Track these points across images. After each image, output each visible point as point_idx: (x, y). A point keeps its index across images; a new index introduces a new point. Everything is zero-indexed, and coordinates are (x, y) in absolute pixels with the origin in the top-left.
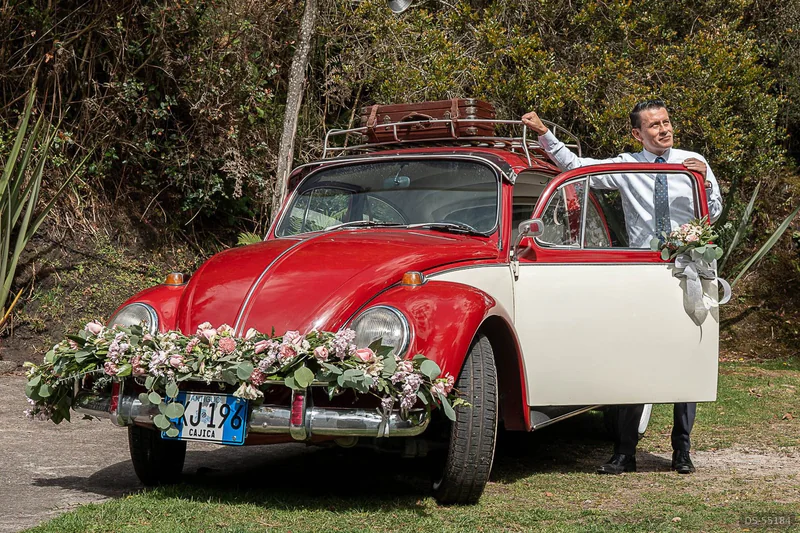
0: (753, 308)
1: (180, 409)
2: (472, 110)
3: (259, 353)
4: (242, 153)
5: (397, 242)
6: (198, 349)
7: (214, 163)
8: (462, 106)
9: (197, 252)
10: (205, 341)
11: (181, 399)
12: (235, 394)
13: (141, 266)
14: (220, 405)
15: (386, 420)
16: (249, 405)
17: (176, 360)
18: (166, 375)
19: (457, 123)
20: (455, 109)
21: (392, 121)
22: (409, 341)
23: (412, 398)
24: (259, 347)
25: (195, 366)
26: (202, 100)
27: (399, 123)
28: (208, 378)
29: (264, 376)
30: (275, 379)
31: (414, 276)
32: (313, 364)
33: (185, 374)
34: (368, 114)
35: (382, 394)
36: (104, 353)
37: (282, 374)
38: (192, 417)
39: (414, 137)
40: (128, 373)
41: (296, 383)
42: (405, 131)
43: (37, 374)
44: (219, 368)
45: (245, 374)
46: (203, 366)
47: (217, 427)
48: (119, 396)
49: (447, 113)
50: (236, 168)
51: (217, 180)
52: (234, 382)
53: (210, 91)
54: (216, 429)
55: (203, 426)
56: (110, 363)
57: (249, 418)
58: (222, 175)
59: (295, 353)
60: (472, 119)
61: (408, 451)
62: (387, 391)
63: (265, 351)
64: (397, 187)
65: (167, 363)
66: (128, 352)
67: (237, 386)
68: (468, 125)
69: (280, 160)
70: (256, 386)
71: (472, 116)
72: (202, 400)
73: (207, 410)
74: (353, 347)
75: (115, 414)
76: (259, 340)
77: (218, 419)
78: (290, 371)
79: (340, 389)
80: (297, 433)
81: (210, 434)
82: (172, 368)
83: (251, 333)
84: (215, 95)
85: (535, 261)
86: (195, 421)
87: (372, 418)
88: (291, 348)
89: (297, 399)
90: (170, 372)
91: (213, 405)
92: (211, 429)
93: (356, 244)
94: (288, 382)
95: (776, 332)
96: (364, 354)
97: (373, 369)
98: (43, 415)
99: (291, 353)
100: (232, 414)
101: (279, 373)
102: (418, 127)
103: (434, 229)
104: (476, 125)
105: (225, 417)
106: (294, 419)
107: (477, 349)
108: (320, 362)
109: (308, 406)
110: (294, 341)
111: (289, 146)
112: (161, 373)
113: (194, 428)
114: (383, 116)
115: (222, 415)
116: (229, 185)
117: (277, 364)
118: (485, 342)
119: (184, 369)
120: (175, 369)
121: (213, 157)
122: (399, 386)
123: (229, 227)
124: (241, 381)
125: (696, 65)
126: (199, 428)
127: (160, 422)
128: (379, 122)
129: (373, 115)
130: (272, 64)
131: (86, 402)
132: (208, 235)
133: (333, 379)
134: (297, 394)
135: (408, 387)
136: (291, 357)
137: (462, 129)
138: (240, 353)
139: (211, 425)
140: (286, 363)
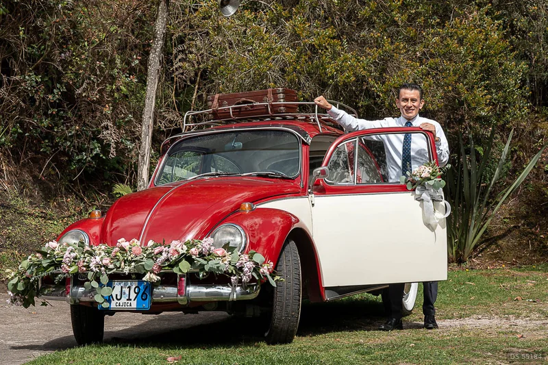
0: (515, 227)
1: (110, 290)
2: (281, 95)
3: (157, 254)
4: (114, 124)
5: (235, 185)
6: (119, 254)
7: (93, 133)
8: (275, 94)
9: (82, 200)
10: (123, 249)
11: (110, 285)
12: (144, 279)
13: (42, 212)
14: (134, 287)
15: (234, 290)
16: (152, 285)
17: (106, 261)
18: (100, 270)
19: (272, 105)
20: (270, 95)
21: (229, 105)
22: (246, 244)
23: (249, 276)
24: (157, 250)
25: (118, 264)
26: (84, 86)
27: (233, 106)
28: (126, 270)
29: (160, 268)
30: (167, 270)
31: (247, 206)
32: (189, 259)
33: (112, 269)
34: (212, 101)
35: (232, 274)
36: (61, 259)
37: (171, 266)
38: (117, 295)
39: (244, 115)
40: (76, 271)
41: (180, 270)
42: (238, 111)
43: (15, 276)
44: (133, 264)
45: (149, 266)
46: (123, 264)
47: (133, 300)
48: (71, 286)
49: (265, 98)
50: (111, 135)
51: (96, 145)
52: (143, 272)
53: (90, 79)
54: (132, 302)
55: (124, 300)
56: (65, 265)
57: (152, 294)
58: (100, 141)
59: (178, 253)
60: (282, 102)
61: (248, 313)
62: (234, 272)
63: (161, 253)
64: (234, 149)
65: (100, 263)
66: (75, 258)
67: (145, 274)
68: (280, 106)
69: (144, 128)
70: (156, 274)
71: (282, 100)
72: (122, 284)
73: (126, 290)
74: (212, 248)
75: (68, 296)
76: (156, 246)
77: (133, 295)
78: (176, 263)
79: (206, 272)
80: (181, 300)
81: (129, 304)
82: (104, 266)
83: (151, 243)
84: (93, 81)
85: (325, 194)
86: (119, 297)
87: (225, 290)
88: (176, 250)
89: (180, 280)
90: (103, 269)
91: (129, 287)
92: (130, 302)
93: (207, 188)
94: (175, 270)
95: (532, 244)
96: (220, 252)
97: (225, 260)
98: (19, 302)
99: (176, 253)
100: (141, 292)
101: (169, 266)
102: (246, 109)
103: (259, 176)
104: (285, 106)
105: (137, 294)
106: (180, 292)
107: (288, 247)
108: (194, 257)
109: (188, 284)
110: (178, 246)
111: (150, 117)
112: (97, 269)
113: (118, 302)
114: (222, 102)
115: (135, 293)
116: (105, 148)
117: (167, 260)
118: (292, 244)
119: (111, 266)
120: (106, 267)
121: (93, 128)
122: (241, 269)
123: (106, 180)
124: (147, 271)
125: (454, 44)
126: (121, 302)
127: (98, 298)
128: (220, 106)
129: (216, 102)
130: (135, 57)
131: (46, 292)
132: (89, 186)
133: (202, 267)
134: (181, 276)
135: (246, 269)
136: (176, 256)
137: (276, 109)
138: (145, 255)
139: (129, 299)
140: (173, 259)
